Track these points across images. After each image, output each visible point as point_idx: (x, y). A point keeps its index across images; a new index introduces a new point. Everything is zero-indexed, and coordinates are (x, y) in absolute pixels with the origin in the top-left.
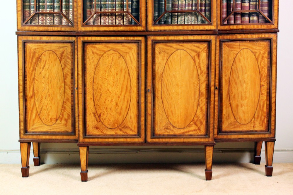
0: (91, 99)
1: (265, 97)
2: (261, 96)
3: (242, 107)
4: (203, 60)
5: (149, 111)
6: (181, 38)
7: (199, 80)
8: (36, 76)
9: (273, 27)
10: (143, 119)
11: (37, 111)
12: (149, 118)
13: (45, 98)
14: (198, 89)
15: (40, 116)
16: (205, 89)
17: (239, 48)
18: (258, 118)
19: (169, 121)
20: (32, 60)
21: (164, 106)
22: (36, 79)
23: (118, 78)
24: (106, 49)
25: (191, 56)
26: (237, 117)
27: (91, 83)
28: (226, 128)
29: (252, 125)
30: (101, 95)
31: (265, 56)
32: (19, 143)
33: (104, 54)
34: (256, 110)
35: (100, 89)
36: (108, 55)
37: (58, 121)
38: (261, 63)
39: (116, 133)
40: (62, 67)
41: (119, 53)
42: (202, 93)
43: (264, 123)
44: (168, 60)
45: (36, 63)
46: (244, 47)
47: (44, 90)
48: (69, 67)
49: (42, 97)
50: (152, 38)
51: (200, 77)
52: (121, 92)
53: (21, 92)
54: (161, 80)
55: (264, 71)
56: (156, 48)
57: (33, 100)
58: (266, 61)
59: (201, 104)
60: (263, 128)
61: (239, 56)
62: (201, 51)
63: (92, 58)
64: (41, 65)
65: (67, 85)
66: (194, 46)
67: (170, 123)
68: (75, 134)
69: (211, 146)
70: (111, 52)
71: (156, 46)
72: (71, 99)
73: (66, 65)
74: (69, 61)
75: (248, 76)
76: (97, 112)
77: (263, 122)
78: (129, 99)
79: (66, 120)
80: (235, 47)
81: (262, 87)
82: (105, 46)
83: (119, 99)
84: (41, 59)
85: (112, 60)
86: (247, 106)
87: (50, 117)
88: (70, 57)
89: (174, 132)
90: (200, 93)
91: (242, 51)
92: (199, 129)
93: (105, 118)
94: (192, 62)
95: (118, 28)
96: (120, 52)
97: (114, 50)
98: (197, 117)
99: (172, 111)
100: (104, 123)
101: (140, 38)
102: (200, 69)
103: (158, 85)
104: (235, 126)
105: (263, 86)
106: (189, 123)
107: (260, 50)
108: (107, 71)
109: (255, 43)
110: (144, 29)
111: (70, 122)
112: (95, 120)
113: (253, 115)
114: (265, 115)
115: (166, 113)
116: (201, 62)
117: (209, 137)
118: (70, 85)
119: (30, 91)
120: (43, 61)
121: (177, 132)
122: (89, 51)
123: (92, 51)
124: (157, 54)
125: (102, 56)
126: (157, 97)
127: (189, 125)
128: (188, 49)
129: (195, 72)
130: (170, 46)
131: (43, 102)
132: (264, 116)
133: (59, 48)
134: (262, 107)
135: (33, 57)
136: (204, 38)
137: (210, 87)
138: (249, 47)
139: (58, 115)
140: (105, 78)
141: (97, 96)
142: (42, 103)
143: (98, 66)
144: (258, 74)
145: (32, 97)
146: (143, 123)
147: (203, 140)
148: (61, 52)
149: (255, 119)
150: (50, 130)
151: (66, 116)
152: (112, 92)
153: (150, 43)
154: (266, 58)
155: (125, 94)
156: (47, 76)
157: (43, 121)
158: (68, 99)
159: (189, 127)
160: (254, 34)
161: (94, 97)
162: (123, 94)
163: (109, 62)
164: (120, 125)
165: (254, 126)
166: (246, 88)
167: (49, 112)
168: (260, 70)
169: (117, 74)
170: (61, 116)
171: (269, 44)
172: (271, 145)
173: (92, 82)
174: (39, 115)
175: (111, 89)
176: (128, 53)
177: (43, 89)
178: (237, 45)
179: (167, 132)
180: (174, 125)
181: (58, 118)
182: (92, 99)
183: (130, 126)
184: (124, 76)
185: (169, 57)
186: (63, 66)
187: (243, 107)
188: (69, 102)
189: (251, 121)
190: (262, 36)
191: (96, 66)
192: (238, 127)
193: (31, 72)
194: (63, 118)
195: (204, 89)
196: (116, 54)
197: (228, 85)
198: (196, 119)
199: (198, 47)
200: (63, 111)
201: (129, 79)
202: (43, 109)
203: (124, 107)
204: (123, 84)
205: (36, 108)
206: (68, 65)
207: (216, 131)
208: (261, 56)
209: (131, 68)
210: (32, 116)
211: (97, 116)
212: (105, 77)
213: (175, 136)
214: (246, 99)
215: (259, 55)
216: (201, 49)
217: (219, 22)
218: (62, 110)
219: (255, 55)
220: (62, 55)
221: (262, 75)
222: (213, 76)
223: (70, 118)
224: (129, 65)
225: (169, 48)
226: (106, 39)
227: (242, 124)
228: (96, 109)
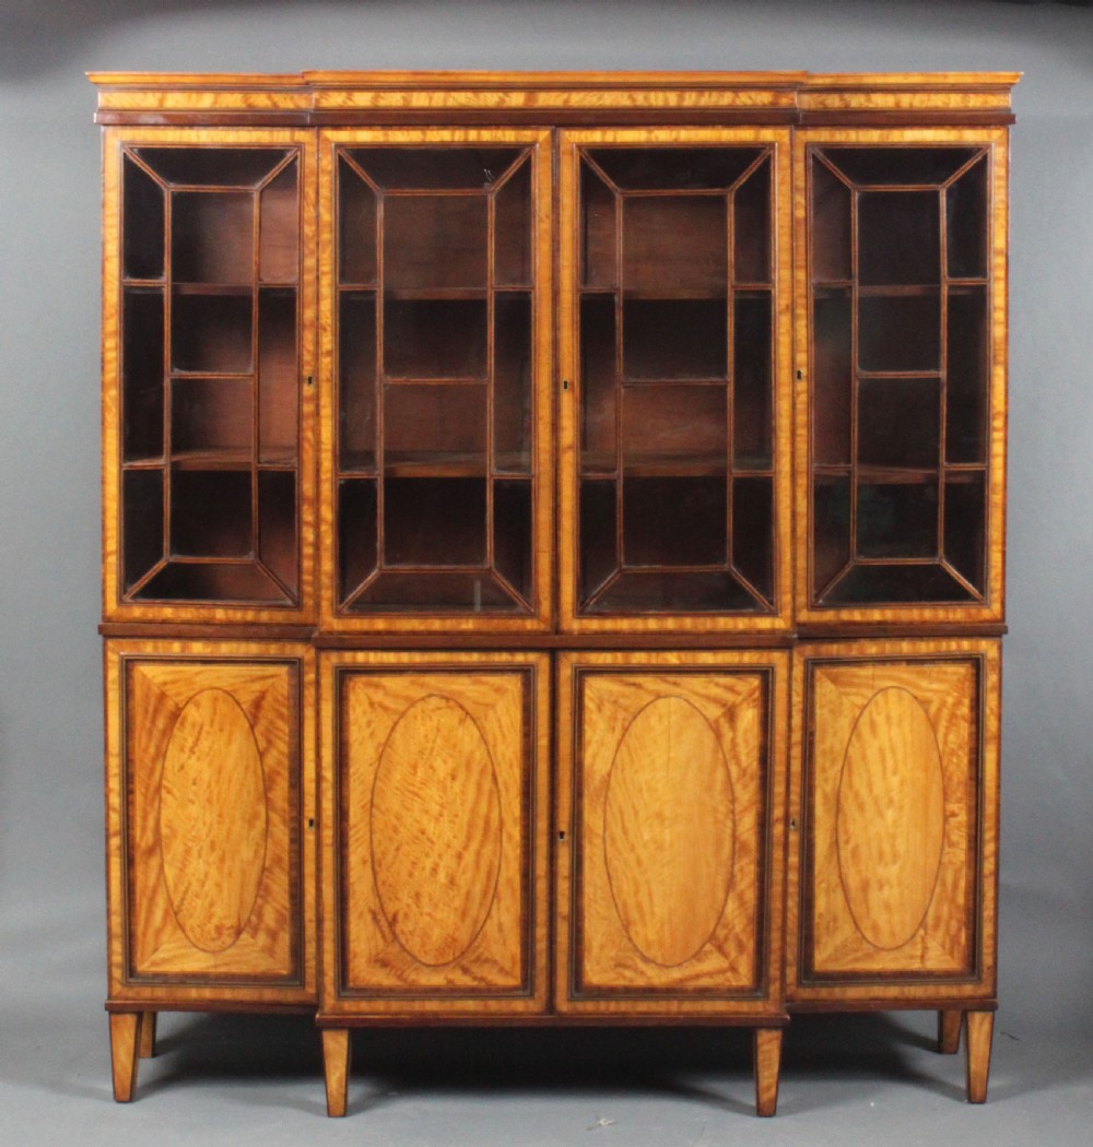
0: (365, 862)
1: (960, 854)
2: (947, 849)
3: (881, 887)
4: (746, 731)
5: (564, 906)
6: (672, 658)
7: (733, 801)
8: (166, 779)
9: (986, 614)
10: (541, 932)
11: (170, 902)
12: (563, 929)
13: (200, 856)
14: (729, 831)
15: (180, 916)
16: (752, 832)
17: (873, 687)
18: (936, 927)
19: (630, 939)
20: (153, 721)
21: (615, 890)
22: (166, 788)
23: (458, 791)
24: (418, 693)
25: (707, 720)
26: (865, 925)
27: (363, 807)
28: (826, 961)
29: (919, 953)
30: (398, 849)
31: (959, 713)
32: (107, 1013)
33: (408, 709)
34: (931, 900)
35: (396, 830)
36: (423, 712)
37: (244, 936)
38: (946, 736)
39: (450, 981)
40: (257, 746)
41: (461, 707)
42: (744, 846)
43: (959, 944)
44: (626, 730)
45: (167, 733)
46: (888, 683)
47: (193, 827)
48: (282, 747)
49: (188, 851)
50: (574, 657)
51: (738, 788)
52: (469, 838)
53: (115, 834)
54: (602, 799)
55: (958, 765)
56: (588, 692)
57: (154, 862)
58: (965, 729)
59: (742, 880)
60: (953, 964)
61: (871, 713)
62: (740, 699)
63: (369, 723)
64: (185, 739)
65: (275, 810)
66: (717, 685)
67: (635, 946)
68: (303, 984)
69: (775, 1028)
70: (434, 702)
71: (587, 685)
72: (290, 858)
73: (273, 738)
74: (284, 728)
75: (902, 783)
76: (385, 906)
77: (955, 940)
78: (497, 863)
79: (273, 935)
80: (857, 681)
81: (953, 821)
82: (413, 683)
83: (459, 864)
84: (185, 718)
85: (438, 730)
86: (900, 885)
87: (215, 921)
88: (285, 711)
89: (649, 978)
90: (737, 846)
91: (879, 697)
92: (733, 969)
93: (411, 928)
94: (709, 738)
95: (459, 624)
96: (461, 701)
97: (443, 697)
98: (725, 926)
99: (639, 907)
100: (407, 947)
101: (532, 657)
102: (738, 763)
103: (592, 818)
104: (860, 954)
105: (953, 815)
106: (697, 948)
107: (942, 692)
108: (420, 765)
109: (927, 668)
110: (548, 629)
111: (285, 938)
112: (379, 936)
113: (920, 918)
114: (962, 916)
115: (621, 913)
116: (740, 740)
117: (766, 996)
118: (284, 811)
119: (144, 829)
120: (193, 725)
121: (657, 977)
122: (357, 700)
123: (369, 698)
124: (591, 712)
125: (403, 715)
126: (591, 859)
127: (698, 956)
128: (697, 694)
129: (720, 775)
130: (634, 684)
131: (190, 869)
132: (958, 921)
133: (246, 682)
134: (949, 888)
135: (156, 711)
136: (748, 658)
137: (771, 826)
138: (908, 683)
139: (245, 916)
140: (413, 793)
141: (384, 854)
142: (187, 870)
143: (388, 750)
144: (938, 774)
145: (150, 851)
146: (541, 945)
147: (746, 1007)
148: (253, 696)
149: (925, 929)
150: (216, 966)
151: (270, 918)
152: (435, 839)
153: (566, 673)
154: (963, 718)
155: (482, 844)
156: (206, 776)
157: (190, 934)
158: (278, 860)
159: (699, 960)
160: (922, 641)
161: (372, 855)
162: (474, 846)
163: (426, 736)
164: (463, 953)
165: (922, 957)
166: (895, 823)
167: (212, 905)
168: (945, 763)
169: (454, 778)
170: (254, 918)
171: (974, 671)
172: (981, 1024)
173: (369, 805)
174: (176, 914)
175: (431, 828)
176: (492, 706)
177: (192, 823)
178: (866, 677)
179: (624, 978)
180: (646, 954)
181: (243, 925)
182: (369, 865)
183: (498, 958)
184: (479, 786)
185: (630, 724)
186: (262, 744)
187: (886, 889)
188: (282, 869)
189: (913, 936)
190: (948, 646)
191: (381, 749)
192: (869, 956)
193: (148, 761)
194: (262, 926)
195: (748, 830)
196: (449, 707)
197: (833, 811)
198: (721, 933)
199: (731, 689)
200: (260, 901)
201: (496, 796)
202: (190, 892)
203: (478, 889)
204: (474, 811)
205: (168, 891)
206: (280, 739)
207: (791, 973)
208: (945, 713)
209: (503, 755)
210: (153, 917)
211: (383, 923)
212: (411, 788)
213: (650, 992)
214: (894, 862)
215: (939, 710)
216: (738, 693)
217: (802, 599)
218: (256, 896)
219: (926, 711)
220: (257, 704)
221: (950, 779)
222: (779, 789)
223: (287, 927)
224: (495, 746)
225: (632, 689)
226: (418, 658)
227: (883, 949)
228: (379, 896)
